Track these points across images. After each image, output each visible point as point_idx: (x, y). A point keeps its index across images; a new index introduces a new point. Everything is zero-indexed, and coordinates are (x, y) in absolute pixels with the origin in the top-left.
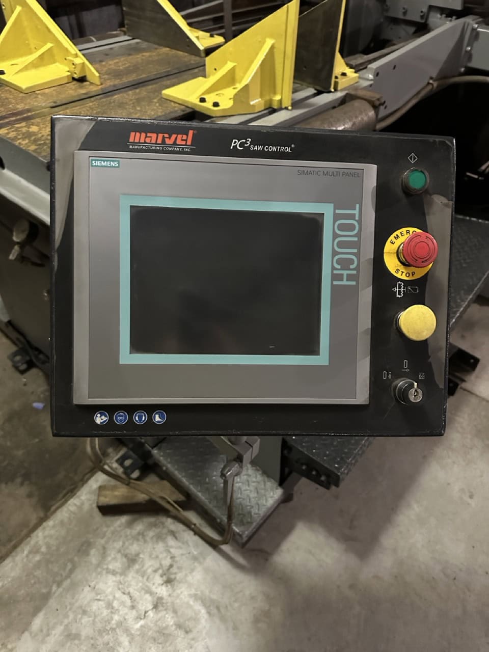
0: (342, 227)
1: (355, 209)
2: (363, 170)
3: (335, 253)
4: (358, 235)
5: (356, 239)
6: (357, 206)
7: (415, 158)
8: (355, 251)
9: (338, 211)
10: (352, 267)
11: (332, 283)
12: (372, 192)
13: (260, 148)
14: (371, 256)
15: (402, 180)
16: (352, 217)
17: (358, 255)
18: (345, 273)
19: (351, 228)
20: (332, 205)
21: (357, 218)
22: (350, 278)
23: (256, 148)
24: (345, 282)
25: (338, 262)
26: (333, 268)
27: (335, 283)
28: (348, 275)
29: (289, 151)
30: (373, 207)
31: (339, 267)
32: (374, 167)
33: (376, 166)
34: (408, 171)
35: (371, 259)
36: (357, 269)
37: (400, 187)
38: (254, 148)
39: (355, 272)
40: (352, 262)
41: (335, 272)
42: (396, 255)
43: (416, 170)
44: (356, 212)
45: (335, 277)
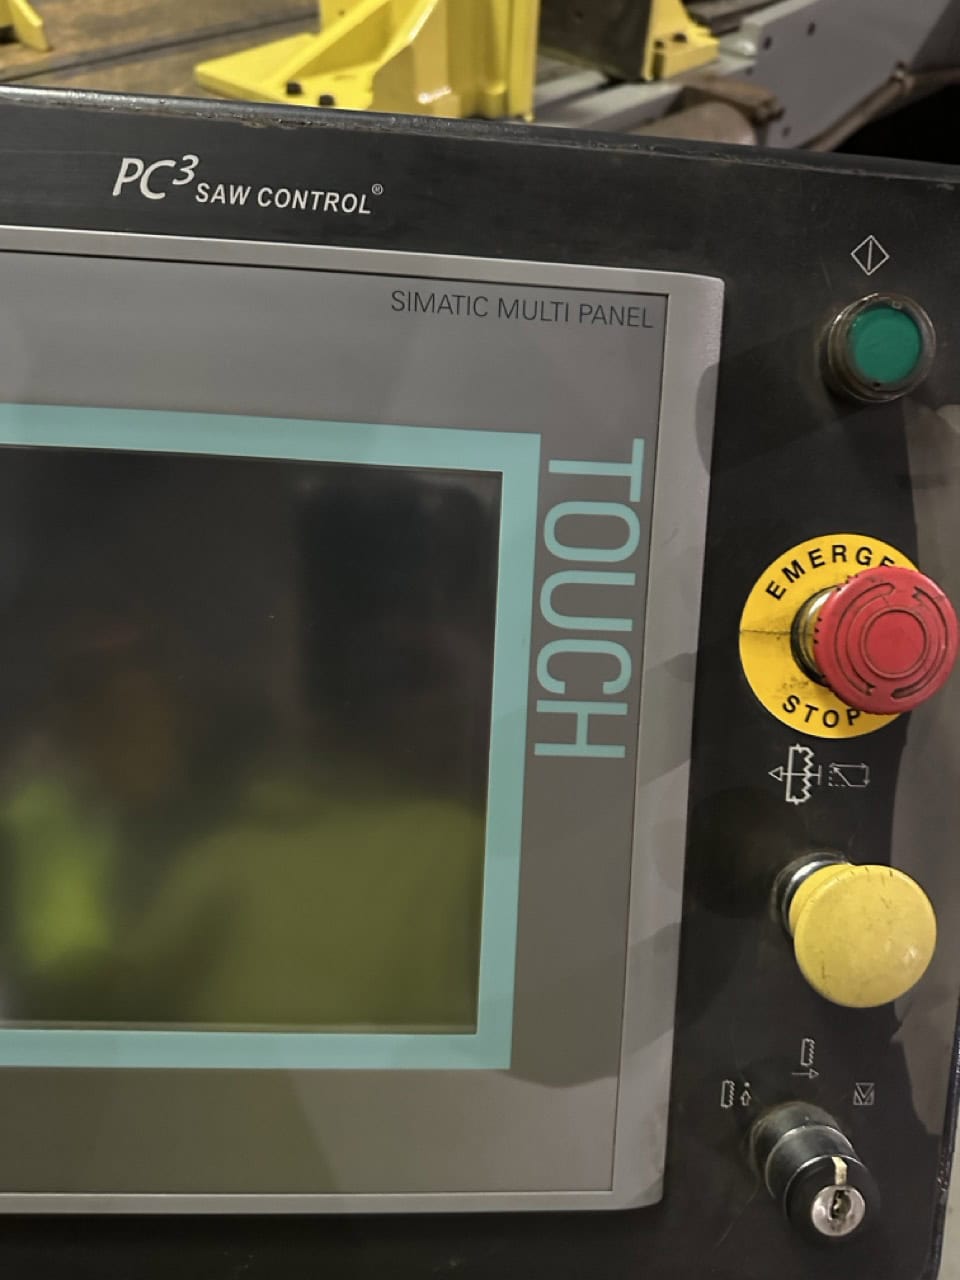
0: (573, 531)
1: (626, 458)
2: (667, 296)
3: (542, 633)
4: (639, 563)
5: (628, 579)
6: (638, 446)
7: (878, 256)
8: (625, 625)
9: (557, 467)
10: (609, 688)
11: (529, 750)
12: (702, 390)
13: (239, 195)
14: (688, 643)
15: (824, 346)
16: (615, 490)
17: (634, 642)
18: (583, 710)
19: (610, 533)
20: (536, 439)
21: (635, 495)
22: (601, 730)
23: (219, 195)
24: (581, 748)
25: (557, 666)
26: (536, 692)
27: (542, 750)
28: (593, 719)
29: (361, 211)
30: (702, 452)
31: (558, 687)
32: (713, 288)
33: (718, 283)
34: (849, 308)
35: (686, 656)
36: (631, 695)
37: (817, 373)
38: (211, 193)
39: (620, 709)
40: (611, 666)
41: (543, 707)
42: (786, 641)
43: (885, 305)
44: (634, 470)
45: (541, 727)
